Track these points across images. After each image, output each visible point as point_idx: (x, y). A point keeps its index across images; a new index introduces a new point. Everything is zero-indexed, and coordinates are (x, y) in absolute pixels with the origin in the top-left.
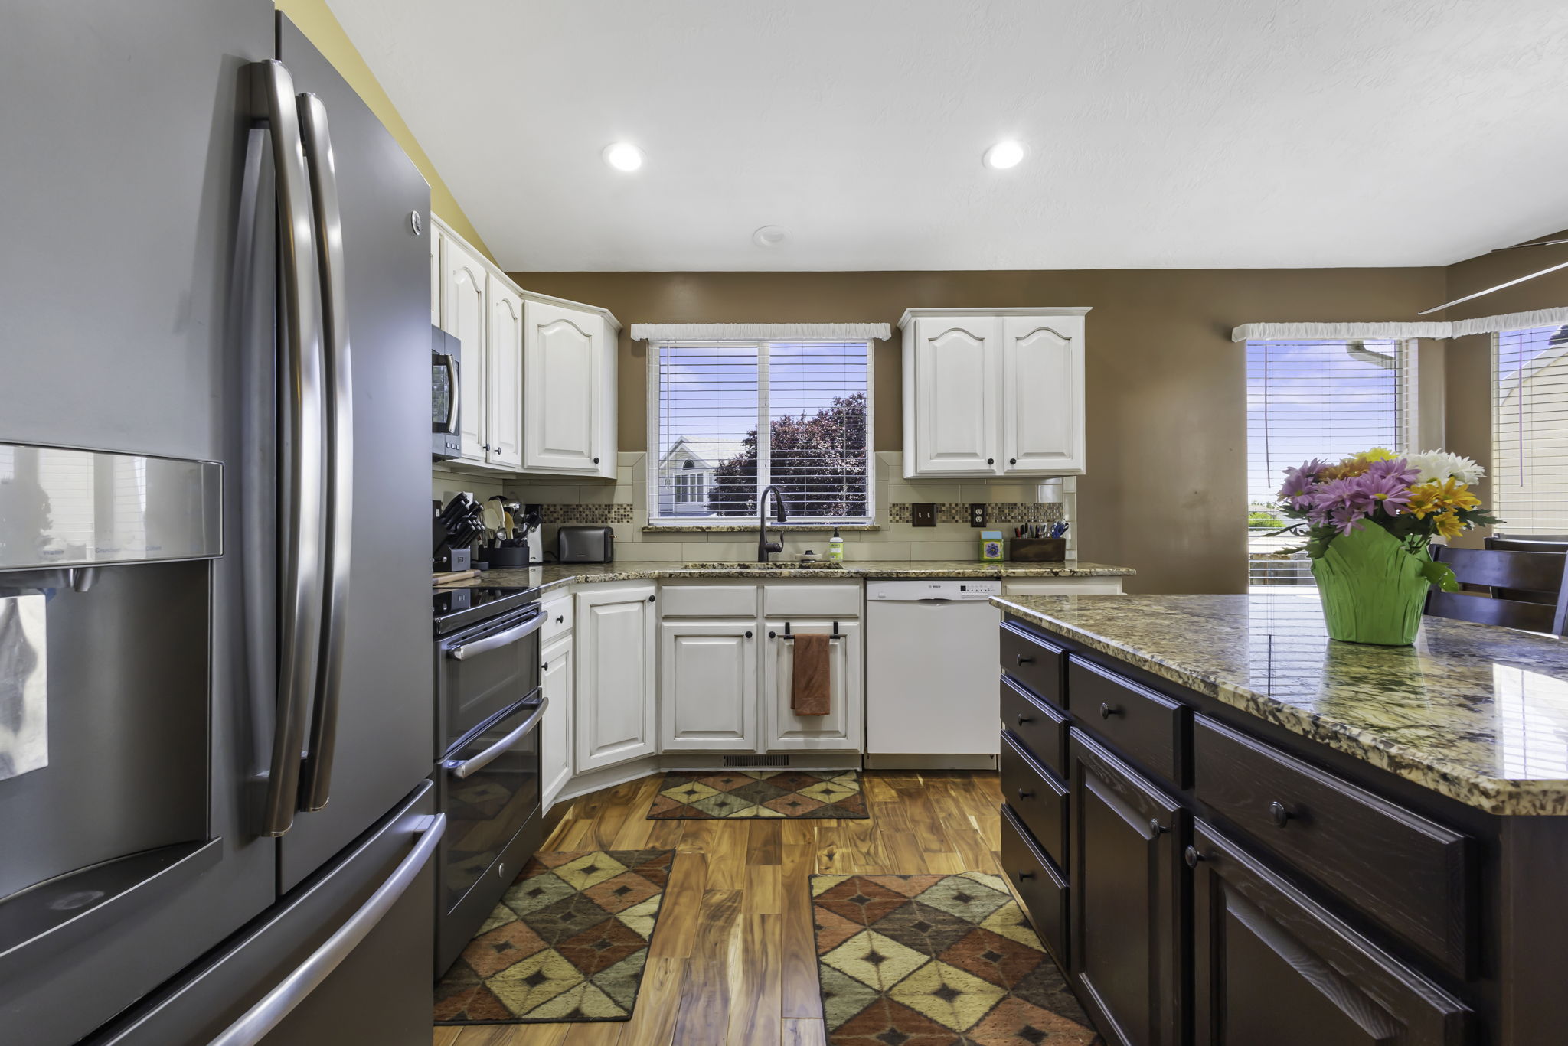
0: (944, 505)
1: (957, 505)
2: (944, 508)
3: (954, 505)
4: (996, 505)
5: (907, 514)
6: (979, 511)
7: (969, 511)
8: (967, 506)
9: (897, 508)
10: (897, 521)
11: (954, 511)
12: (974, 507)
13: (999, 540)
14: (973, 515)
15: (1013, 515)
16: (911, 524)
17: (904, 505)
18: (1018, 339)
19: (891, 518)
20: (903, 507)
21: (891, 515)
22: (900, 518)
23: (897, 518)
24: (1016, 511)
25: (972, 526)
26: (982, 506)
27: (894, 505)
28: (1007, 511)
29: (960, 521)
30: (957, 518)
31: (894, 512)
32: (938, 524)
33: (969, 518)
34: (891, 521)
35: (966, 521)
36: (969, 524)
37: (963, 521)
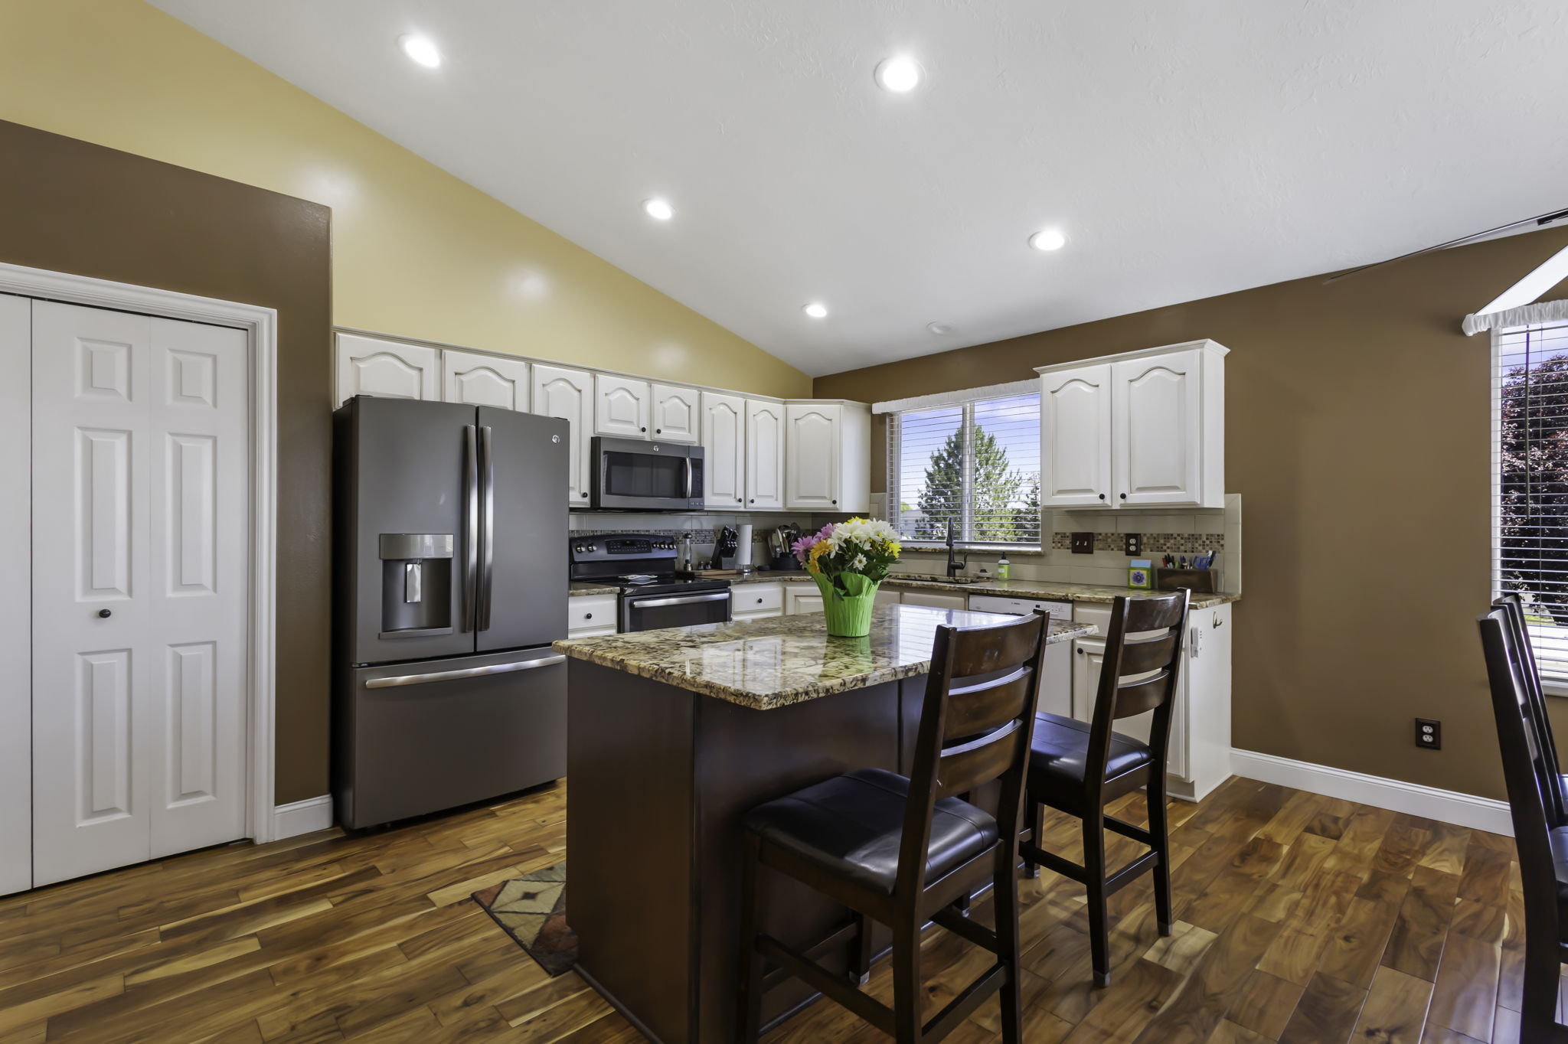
0: (1100, 534)
1: (1113, 534)
2: (1100, 537)
3: (1109, 535)
4: (1152, 535)
5: (1068, 542)
6: (1133, 541)
7: (1124, 541)
8: (1122, 535)
9: (1059, 536)
10: (1059, 548)
11: (1109, 540)
12: (1129, 536)
13: (1144, 569)
14: (1128, 545)
15: (1168, 545)
16: (1070, 550)
17: (1065, 533)
18: (1131, 381)
19: (1054, 545)
20: (1064, 536)
21: (1053, 542)
22: (1062, 545)
23: (1059, 545)
24: (1172, 541)
25: (1127, 554)
26: (1136, 536)
27: (1056, 534)
28: (1162, 541)
29: (1115, 549)
30: (1112, 546)
31: (1056, 539)
32: (1095, 551)
33: (1124, 547)
34: (1053, 548)
35: (1121, 550)
36: (1124, 553)
37: (1118, 550)
